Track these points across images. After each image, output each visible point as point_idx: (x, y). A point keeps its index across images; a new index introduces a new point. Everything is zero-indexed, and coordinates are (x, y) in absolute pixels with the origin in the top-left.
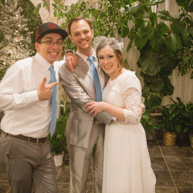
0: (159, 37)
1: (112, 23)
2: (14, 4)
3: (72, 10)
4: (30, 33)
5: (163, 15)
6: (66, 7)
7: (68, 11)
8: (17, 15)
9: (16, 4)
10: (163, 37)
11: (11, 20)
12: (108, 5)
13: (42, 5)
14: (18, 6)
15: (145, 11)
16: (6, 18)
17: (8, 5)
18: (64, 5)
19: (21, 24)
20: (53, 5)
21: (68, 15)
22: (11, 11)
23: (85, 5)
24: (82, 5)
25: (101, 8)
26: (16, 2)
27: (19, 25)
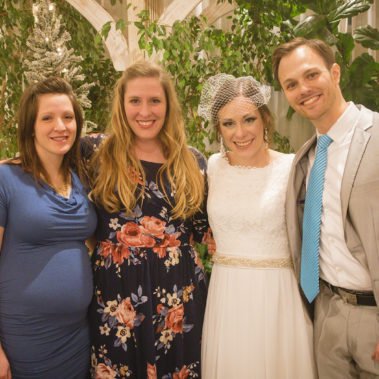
0: (360, 86)
1: (256, 60)
2: (53, 26)
3: (176, 34)
4: (86, 85)
5: (367, 38)
6: (163, 28)
7: (168, 35)
8: (59, 50)
9: (57, 26)
10: (368, 86)
11: (47, 59)
12: (248, 21)
13: (113, 25)
14: (62, 30)
15: (329, 32)
16: (36, 55)
17: (41, 28)
18: (160, 23)
19: (69, 68)
20: (136, 24)
21: (169, 43)
22: (47, 39)
23: (198, 23)
24: (191, 25)
25: (233, 27)
26: (58, 21)
27: (65, 70)
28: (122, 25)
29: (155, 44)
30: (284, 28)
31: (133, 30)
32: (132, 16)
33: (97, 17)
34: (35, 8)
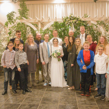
6: (43, 30)
8: (30, 33)
14: (30, 31)
15: (66, 30)
16: (27, 34)
17: (28, 30)
21: (44, 32)
26: (30, 29)
28: (38, 30)
29: (42, 32)
30: (61, 29)
31: (39, 31)
32: (39, 29)
33: (35, 29)
34: (27, 28)
